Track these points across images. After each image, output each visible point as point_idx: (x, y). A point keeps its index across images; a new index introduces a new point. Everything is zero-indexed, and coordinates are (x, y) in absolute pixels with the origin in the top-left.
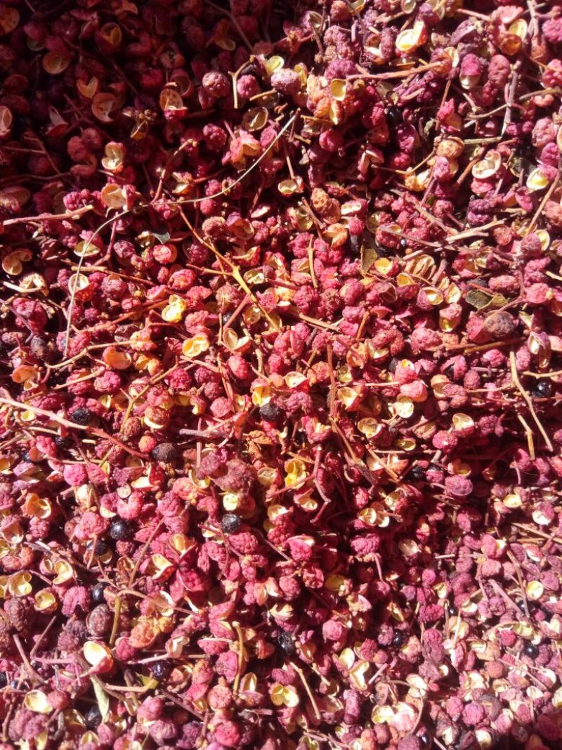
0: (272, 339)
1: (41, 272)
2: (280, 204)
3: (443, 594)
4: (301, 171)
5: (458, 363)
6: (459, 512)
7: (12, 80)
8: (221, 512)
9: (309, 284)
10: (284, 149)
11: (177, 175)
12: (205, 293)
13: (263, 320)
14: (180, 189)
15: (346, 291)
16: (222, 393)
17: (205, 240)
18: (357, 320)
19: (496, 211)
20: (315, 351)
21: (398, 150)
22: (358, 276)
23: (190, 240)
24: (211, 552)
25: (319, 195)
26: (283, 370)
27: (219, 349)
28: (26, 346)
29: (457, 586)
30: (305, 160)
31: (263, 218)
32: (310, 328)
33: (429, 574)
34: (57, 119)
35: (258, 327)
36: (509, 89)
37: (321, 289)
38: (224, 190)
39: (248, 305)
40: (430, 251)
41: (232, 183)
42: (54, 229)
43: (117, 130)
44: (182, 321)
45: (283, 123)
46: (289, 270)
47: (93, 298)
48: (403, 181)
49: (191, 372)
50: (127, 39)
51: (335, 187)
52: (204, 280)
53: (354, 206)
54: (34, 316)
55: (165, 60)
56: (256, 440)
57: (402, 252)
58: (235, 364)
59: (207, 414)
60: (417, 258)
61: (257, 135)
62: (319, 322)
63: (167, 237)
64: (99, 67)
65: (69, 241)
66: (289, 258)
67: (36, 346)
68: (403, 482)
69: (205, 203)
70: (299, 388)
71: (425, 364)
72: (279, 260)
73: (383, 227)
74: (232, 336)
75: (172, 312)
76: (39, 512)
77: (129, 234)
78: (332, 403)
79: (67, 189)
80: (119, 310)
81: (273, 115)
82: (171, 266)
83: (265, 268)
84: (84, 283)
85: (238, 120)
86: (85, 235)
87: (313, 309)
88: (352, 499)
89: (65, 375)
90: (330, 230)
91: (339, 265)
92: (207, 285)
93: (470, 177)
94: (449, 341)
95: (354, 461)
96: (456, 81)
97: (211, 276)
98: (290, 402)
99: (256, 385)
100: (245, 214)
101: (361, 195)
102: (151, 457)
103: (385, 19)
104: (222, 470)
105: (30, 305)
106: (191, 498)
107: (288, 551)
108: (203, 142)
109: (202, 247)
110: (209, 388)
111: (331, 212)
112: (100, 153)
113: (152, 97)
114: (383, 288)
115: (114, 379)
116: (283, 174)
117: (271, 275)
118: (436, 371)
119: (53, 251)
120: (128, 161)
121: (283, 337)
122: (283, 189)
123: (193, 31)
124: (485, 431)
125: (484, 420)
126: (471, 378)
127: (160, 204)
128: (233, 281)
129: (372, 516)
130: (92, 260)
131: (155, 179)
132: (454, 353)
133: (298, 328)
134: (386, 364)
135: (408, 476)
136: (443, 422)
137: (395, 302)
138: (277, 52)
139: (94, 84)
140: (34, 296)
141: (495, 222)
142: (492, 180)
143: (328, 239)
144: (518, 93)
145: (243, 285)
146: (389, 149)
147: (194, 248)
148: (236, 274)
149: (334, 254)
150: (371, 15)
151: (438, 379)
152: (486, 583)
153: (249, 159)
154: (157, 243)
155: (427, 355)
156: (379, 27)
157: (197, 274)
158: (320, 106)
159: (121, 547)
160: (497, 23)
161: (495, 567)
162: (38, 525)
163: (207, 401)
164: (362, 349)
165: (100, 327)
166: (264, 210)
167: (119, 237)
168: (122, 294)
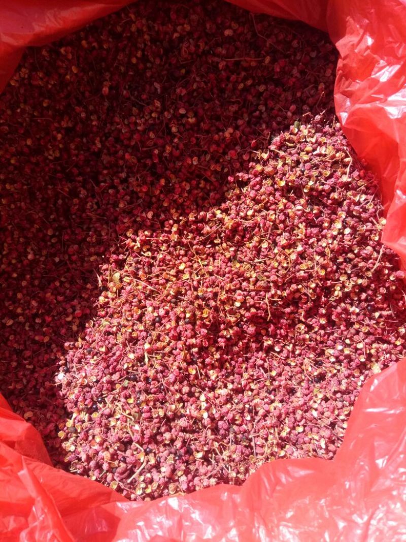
0: (206, 279)
1: (151, 252)
2: (214, 245)
3: (244, 367)
4: (221, 238)
5: (253, 293)
6: (253, 342)
7: (155, 206)
8: (185, 318)
9: (218, 266)
10: (217, 232)
11: (189, 234)
12: (191, 264)
13: (204, 274)
14: (189, 237)
15: (227, 270)
16: (190, 289)
17: (193, 251)
18: (228, 278)
19: (266, 256)
20: (216, 284)
21: (245, 237)
22: (231, 267)
23: (189, 250)
24: (180, 328)
25: (224, 245)
26: (207, 287)
27: (192, 278)
28: (144, 269)
29: (249, 366)
30: (222, 236)
31: (209, 248)
32: (216, 277)
33: (240, 359)
34: (163, 216)
35: (203, 275)
36: (270, 229)
37: (221, 268)
38: (200, 240)
39: (201, 269)
40: (250, 263)
41: (203, 238)
42: (157, 242)
43: (177, 222)
44: (183, 270)
45: (218, 226)
46: (214, 262)
47: (163, 260)
48: (245, 244)
49: (184, 283)
50: (184, 201)
51: (229, 243)
52: (191, 261)
53: (232, 249)
54: (148, 262)
55: (192, 207)
56: (197, 302)
57: (243, 262)
58: (195, 283)
59: (185, 294)
60: (246, 265)
61: (211, 228)
62: (219, 277)
63: (184, 248)
64: (176, 206)
65: (160, 245)
66: (214, 259)
67: (146, 269)
68: (235, 326)
69: (195, 242)
70: (210, 292)
71: (245, 293)
72: (211, 259)
73: (239, 255)
74: (196, 276)
75: (182, 267)
76: (137, 312)
77: (174, 246)
78: (219, 298)
79: (162, 233)
80: (169, 264)
81: (216, 223)
82: (183, 256)
83: (207, 261)
84: (161, 256)
85: (207, 223)
86: (164, 244)
87: (218, 273)
88: (220, 327)
89: (152, 278)
90: (226, 254)
91: (227, 263)
92: (191, 262)
93: (261, 247)
94: (252, 287)
95: (222, 314)
96: (259, 224)
97: (193, 260)
98: (207, 295)
99: (199, 289)
100: (205, 246)
101: (235, 246)
102: (170, 302)
103: (246, 207)
104: (187, 307)
105: (147, 259)
106: (178, 313)
107: (200, 333)
108: (197, 227)
109: (192, 252)
110: (187, 288)
111: (227, 249)
112: (172, 226)
113: (186, 215)
114: (236, 270)
115: (164, 281)
116: (216, 238)
117: (209, 262)
118: (248, 295)
119: (156, 247)
120: (178, 229)
121: (209, 278)
122: (216, 241)
123: (200, 202)
124: (259, 315)
125: (259, 311)
126: (256, 298)
127: (184, 240)
128: (198, 263)
129: (225, 333)
130: (164, 251)
131: (184, 234)
132: (252, 291)
133: (213, 277)
134: (235, 291)
135: (237, 324)
136: (248, 309)
137: (240, 275)
138: (219, 209)
139: (174, 210)
140: (148, 257)
141: (266, 259)
142: (266, 248)
143: (225, 256)
144: (272, 230)
145: (201, 264)
146: (243, 237)
147: (190, 252)
148: (199, 261)
149: (226, 260)
150: (243, 205)
151: (248, 297)
152: (258, 368)
153: (208, 233)
154: (181, 249)
155: (245, 290)
156: (244, 208)
157: (189, 259)
158: (227, 225)
159: (157, 324)
160: (269, 214)
161: (261, 362)
162: (135, 316)
163: (186, 291)
164: (228, 285)
165: (163, 267)
166: (210, 246)
167: (172, 246)
168: (170, 261)
